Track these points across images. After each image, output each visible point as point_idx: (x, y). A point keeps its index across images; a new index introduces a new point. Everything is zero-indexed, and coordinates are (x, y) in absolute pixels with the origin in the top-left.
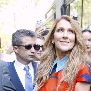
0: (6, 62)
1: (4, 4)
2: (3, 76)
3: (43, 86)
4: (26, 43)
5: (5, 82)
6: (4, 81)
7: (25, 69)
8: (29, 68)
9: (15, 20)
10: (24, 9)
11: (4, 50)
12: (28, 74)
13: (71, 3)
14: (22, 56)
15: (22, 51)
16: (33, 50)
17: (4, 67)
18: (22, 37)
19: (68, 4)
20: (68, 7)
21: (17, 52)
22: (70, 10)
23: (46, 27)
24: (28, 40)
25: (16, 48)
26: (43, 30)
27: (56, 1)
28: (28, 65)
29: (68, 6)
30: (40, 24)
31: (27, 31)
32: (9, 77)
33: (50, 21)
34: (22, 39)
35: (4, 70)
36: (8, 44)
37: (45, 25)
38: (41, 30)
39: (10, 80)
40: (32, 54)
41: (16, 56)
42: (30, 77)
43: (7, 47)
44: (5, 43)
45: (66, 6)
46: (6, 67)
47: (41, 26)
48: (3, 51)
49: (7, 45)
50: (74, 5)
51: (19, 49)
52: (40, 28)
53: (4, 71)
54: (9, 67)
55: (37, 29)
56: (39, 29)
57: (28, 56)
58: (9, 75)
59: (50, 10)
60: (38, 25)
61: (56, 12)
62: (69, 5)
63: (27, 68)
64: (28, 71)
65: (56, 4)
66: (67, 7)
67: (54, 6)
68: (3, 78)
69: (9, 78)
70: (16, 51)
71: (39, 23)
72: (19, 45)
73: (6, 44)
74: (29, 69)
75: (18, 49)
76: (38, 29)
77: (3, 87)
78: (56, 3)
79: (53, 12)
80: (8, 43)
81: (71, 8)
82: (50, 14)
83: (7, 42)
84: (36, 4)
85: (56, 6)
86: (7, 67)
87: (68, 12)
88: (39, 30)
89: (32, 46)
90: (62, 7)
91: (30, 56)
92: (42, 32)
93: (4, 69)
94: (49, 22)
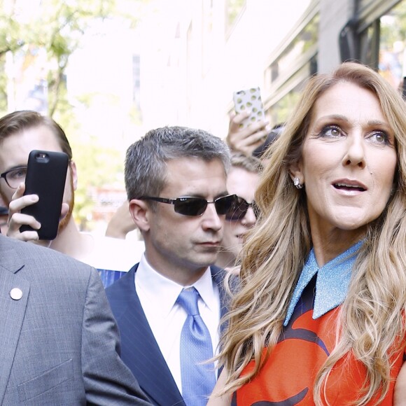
0: (99, 270)
1: (90, 14)
2: (84, 334)
3: (252, 378)
4: (180, 187)
5: (93, 360)
6: (88, 353)
7: (180, 302)
8: (199, 296)
9: (138, 84)
10: (177, 37)
11: (89, 217)
12: (194, 323)
13: (387, 12)
14: (167, 244)
15: (163, 222)
16: (211, 220)
17: (91, 294)
18: (166, 160)
19: (370, 19)
20: (371, 32)
21: (146, 228)
22: (382, 46)
23: (275, 118)
24: (190, 176)
25: (142, 211)
26: (262, 129)
27: (318, 3)
28: (196, 285)
29: (370, 25)
30: (249, 104)
31: (188, 134)
32: (111, 338)
33: (291, 92)
34: (164, 169)
35: (90, 307)
36: (106, 191)
37: (272, 107)
38: (255, 132)
39: (117, 348)
40: (209, 238)
41: (142, 244)
42: (202, 338)
43: (105, 203)
44: (93, 184)
45: (361, 29)
46: (99, 291)
47: (255, 115)
48: (84, 221)
49: (104, 197)
50: (396, 25)
51: (154, 212)
52: (249, 121)
53: (90, 310)
54: (111, 292)
55: (235, 127)
56: (245, 126)
57: (190, 245)
58: (113, 328)
59: (291, 46)
60: (242, 107)
61: (316, 54)
62: (378, 22)
63: (190, 299)
64: (195, 312)
65: (317, 19)
66: (365, 32)
67: (310, 28)
68: (85, 341)
69: (113, 343)
70: (142, 221)
71: (246, 98)
72: (151, 195)
73: (100, 191)
74: (199, 302)
75: (147, 215)
76: (241, 125)
77: (86, 379)
78: (317, 14)
79: (304, 51)
80: (105, 187)
81: (383, 36)
82: (294, 61)
83: (103, 182)
84: (231, 18)
85: (317, 25)
86: (103, 292)
87: (369, 54)
88: (243, 131)
89: (210, 200)
90: (343, 30)
91: (198, 248)
92: (259, 140)
93: (91, 303)
94: (288, 97)
